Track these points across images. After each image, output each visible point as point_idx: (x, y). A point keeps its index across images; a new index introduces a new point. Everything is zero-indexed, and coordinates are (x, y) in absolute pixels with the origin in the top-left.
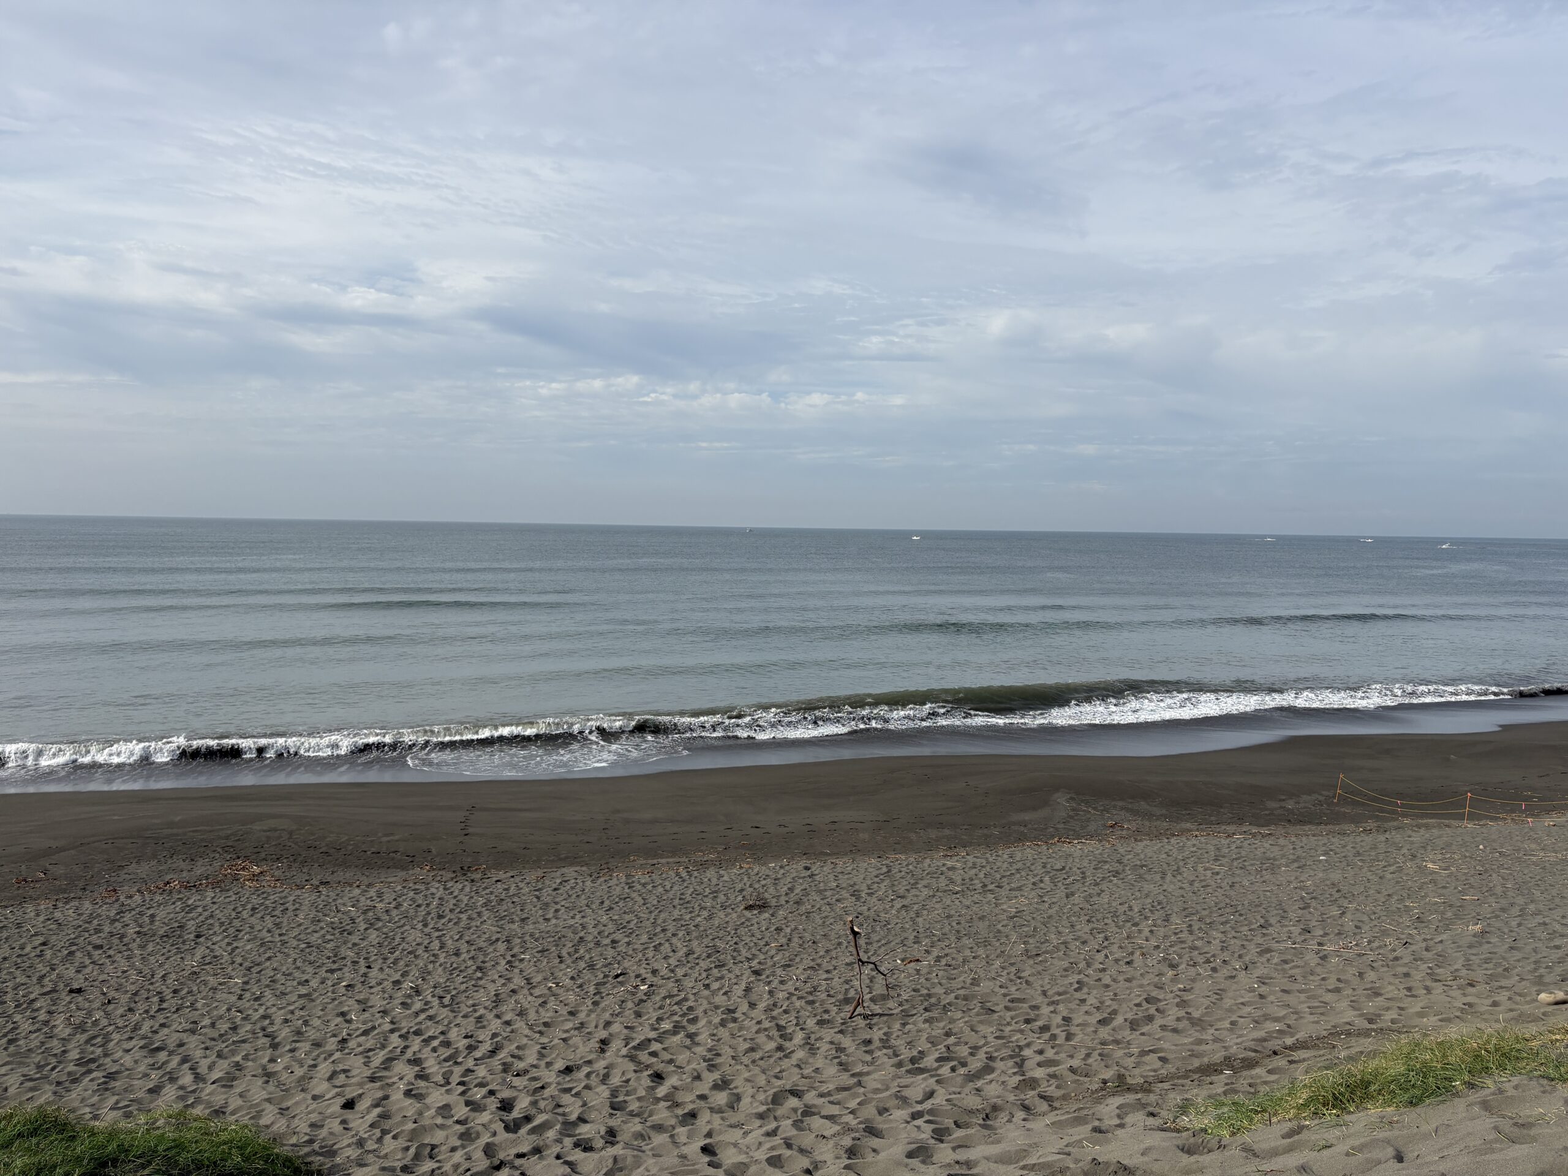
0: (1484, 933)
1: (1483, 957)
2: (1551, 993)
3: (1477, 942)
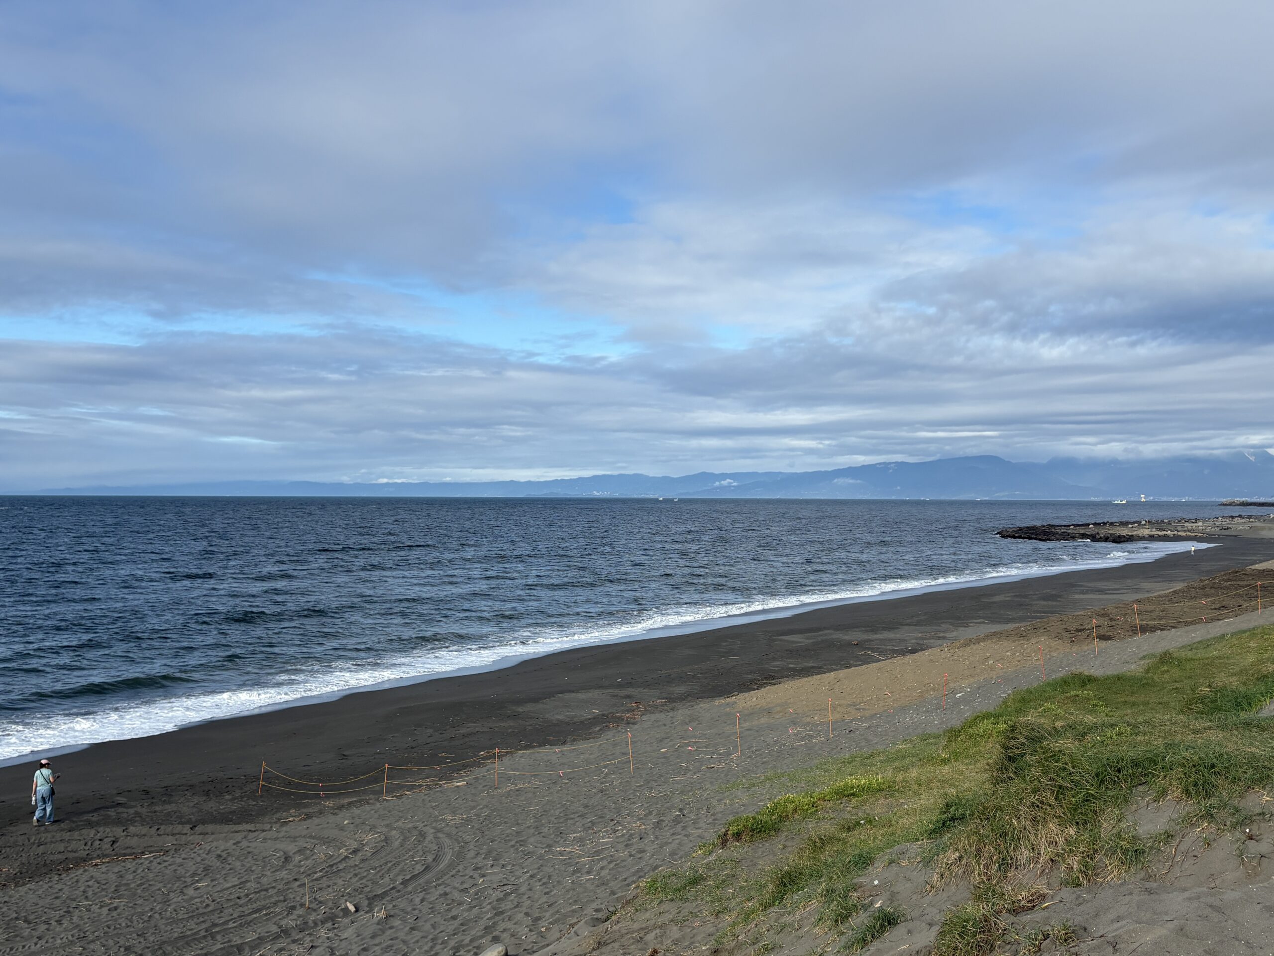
0: (389, 917)
1: (384, 945)
3: (380, 929)
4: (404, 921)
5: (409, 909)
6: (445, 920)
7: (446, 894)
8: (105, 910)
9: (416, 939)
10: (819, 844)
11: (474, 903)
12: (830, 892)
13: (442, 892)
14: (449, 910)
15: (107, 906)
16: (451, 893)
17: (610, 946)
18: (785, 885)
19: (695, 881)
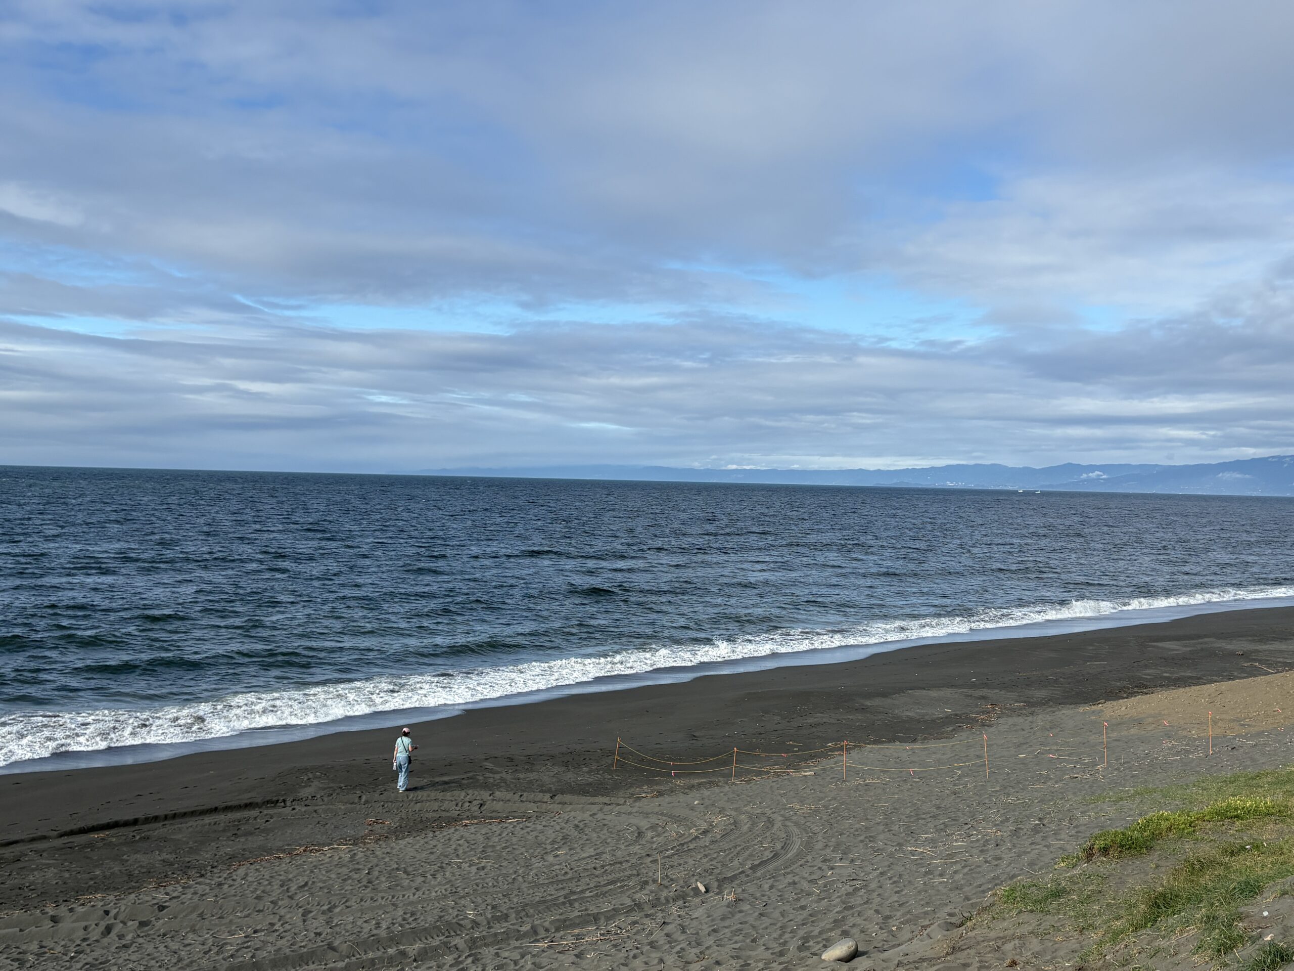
0: (738, 900)
1: (734, 928)
3: (730, 912)
4: (753, 906)
5: (758, 895)
6: (793, 909)
7: (794, 883)
8: (474, 869)
9: (764, 926)
10: (1198, 867)
11: (823, 895)
12: (1210, 919)
13: (791, 881)
14: (798, 900)
15: (475, 865)
16: (799, 882)
17: (966, 952)
18: (1159, 907)
19: (1057, 894)
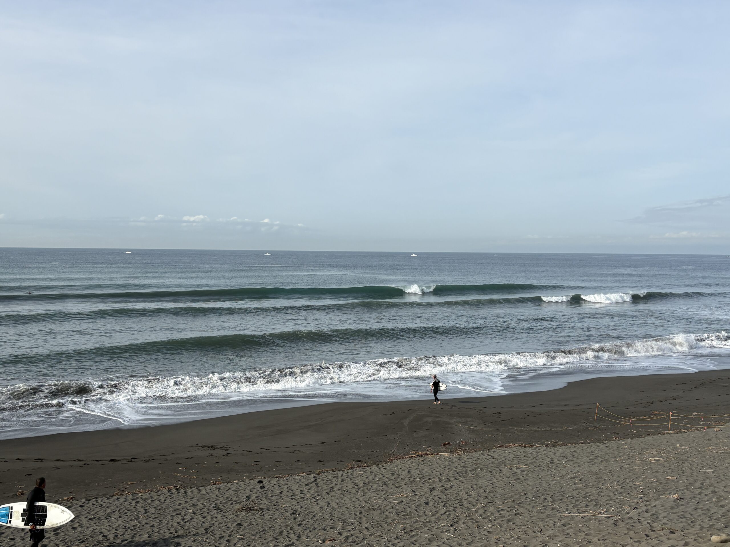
0: (680, 499)
1: (679, 514)
2: (718, 535)
3: (676, 505)
4: (691, 503)
5: (693, 497)
6: (716, 507)
7: (715, 492)
